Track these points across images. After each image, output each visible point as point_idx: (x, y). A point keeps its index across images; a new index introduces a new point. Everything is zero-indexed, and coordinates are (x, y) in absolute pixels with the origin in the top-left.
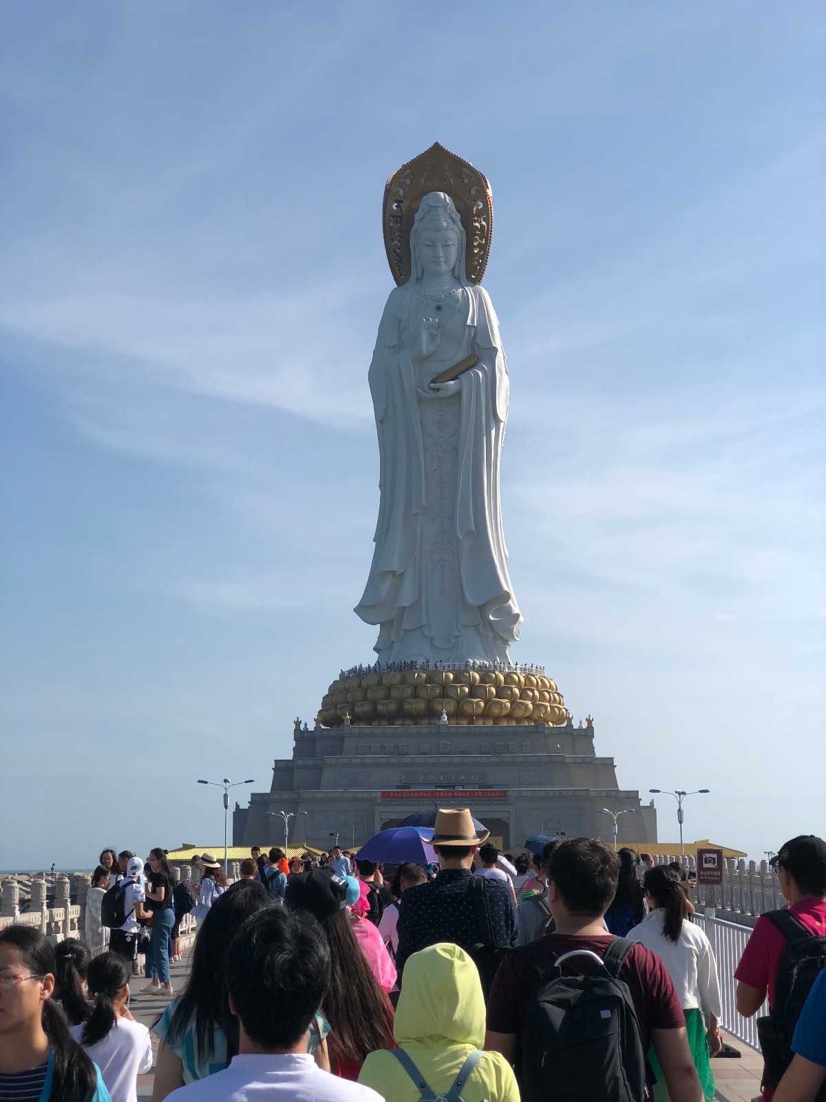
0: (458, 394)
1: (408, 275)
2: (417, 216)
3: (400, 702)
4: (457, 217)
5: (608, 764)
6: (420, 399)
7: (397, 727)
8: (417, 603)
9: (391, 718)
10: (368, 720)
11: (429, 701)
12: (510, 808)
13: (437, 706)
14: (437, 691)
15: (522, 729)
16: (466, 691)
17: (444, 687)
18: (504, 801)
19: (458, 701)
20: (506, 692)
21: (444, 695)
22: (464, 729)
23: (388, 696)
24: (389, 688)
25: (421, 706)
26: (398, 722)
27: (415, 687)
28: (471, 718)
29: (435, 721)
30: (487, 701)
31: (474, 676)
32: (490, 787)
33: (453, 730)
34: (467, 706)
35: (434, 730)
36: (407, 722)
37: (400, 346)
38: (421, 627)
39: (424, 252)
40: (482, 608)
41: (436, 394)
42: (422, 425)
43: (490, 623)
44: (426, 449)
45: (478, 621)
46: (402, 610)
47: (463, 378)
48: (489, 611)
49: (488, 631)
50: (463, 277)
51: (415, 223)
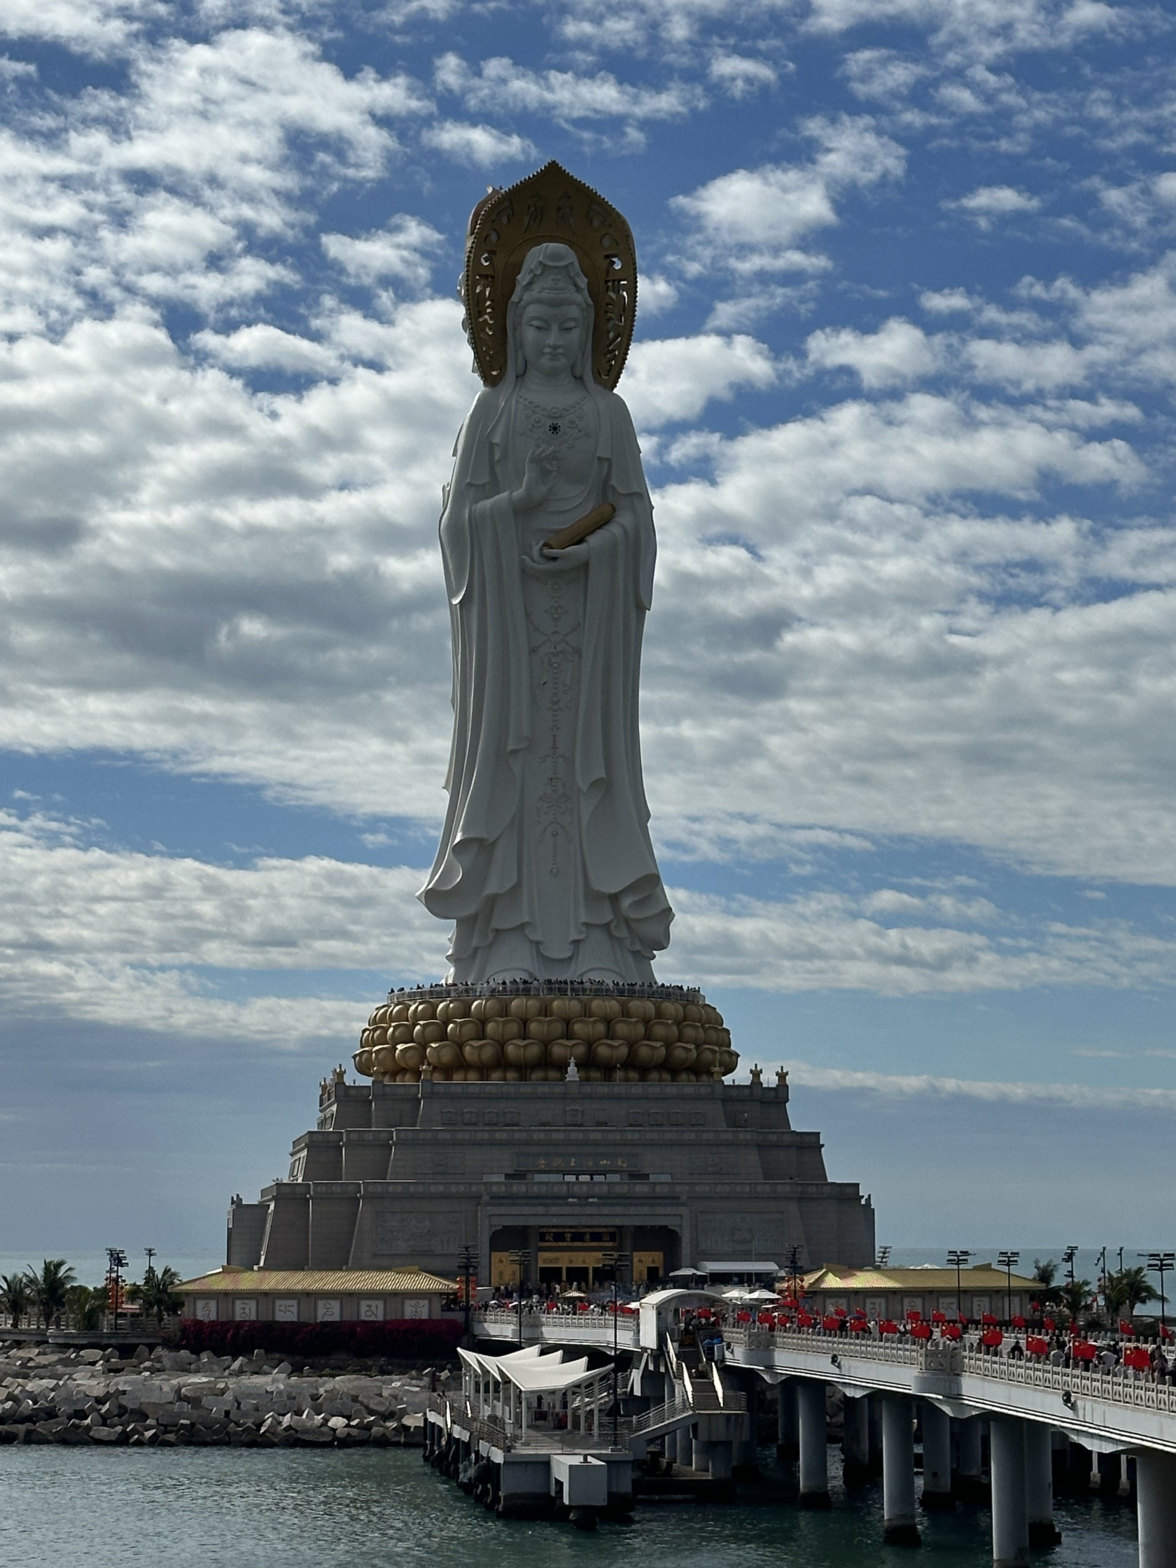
0: (585, 567)
1: (503, 369)
2: (523, 278)
3: (501, 1045)
4: (583, 282)
5: (811, 1143)
6: (525, 573)
8: (517, 887)
10: (447, 1071)
11: (546, 1044)
12: (682, 1210)
13: (557, 1050)
14: (559, 1028)
15: (689, 1090)
16: (601, 1028)
17: (568, 1022)
18: (673, 1199)
19: (590, 1044)
20: (659, 1030)
21: (568, 1035)
22: (603, 1089)
23: (481, 1035)
24: (483, 1021)
25: (534, 1051)
26: (496, 1075)
27: (525, 1022)
28: (608, 1069)
29: (553, 1074)
30: (632, 1044)
31: (612, 1006)
32: (646, 1176)
33: (587, 1089)
34: (603, 1051)
35: (558, 1090)
36: (511, 1075)
37: (494, 487)
38: (522, 926)
39: (530, 334)
40: (614, 899)
41: (551, 565)
42: (528, 615)
43: (627, 921)
44: (533, 651)
45: (609, 917)
46: (493, 900)
47: (594, 540)
48: (626, 902)
49: (623, 933)
50: (589, 378)
51: (518, 289)
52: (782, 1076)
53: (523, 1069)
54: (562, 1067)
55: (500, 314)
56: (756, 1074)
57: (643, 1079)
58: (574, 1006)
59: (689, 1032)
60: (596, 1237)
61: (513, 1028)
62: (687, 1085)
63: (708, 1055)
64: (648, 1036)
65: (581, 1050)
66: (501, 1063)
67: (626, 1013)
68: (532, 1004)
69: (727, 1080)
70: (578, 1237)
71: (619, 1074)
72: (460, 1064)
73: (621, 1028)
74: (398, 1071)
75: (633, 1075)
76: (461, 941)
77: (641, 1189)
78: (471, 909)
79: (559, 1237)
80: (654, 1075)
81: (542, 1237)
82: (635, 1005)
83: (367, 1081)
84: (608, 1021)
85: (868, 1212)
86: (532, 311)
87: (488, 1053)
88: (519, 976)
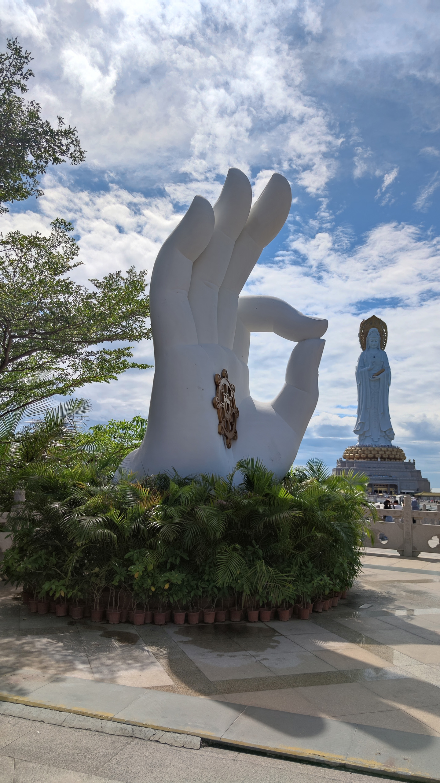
0: (380, 379)
1: (365, 348)
2: (369, 334)
3: (367, 455)
4: (379, 334)
5: (419, 472)
6: (369, 380)
7: (366, 461)
8: (369, 430)
9: (364, 459)
10: (358, 459)
11: (374, 455)
12: (398, 482)
13: (377, 456)
14: (376, 452)
15: (398, 463)
16: (383, 453)
17: (378, 451)
18: (396, 480)
19: (382, 455)
20: (393, 453)
21: (378, 453)
22: (384, 462)
23: (364, 453)
24: (364, 451)
25: (372, 456)
26: (366, 459)
27: (371, 451)
28: (385, 459)
29: (376, 460)
30: (389, 455)
31: (385, 449)
32: (391, 476)
33: (381, 462)
34: (384, 456)
35: (377, 462)
36: (369, 459)
37: (364, 366)
38: (370, 436)
39: (370, 343)
40: (385, 432)
41: (374, 379)
42: (370, 386)
43: (387, 435)
44: (371, 392)
45: (384, 434)
46: (365, 431)
47: (381, 375)
48: (387, 432)
49: (386, 437)
50: (380, 349)
51: (368, 335)
52: (414, 460)
53: (371, 459)
54: (377, 458)
55: (365, 339)
56: (410, 460)
57: (391, 461)
58: (379, 449)
59: (398, 454)
60: (384, 486)
61: (369, 452)
62: (398, 462)
63: (401, 457)
64: (391, 454)
65: (380, 456)
66: (367, 457)
67: (388, 450)
68: (372, 449)
69: (405, 461)
70: (380, 485)
71: (387, 460)
72: (360, 458)
73: (387, 453)
74: (350, 458)
75: (389, 460)
76: (360, 438)
77: (391, 478)
78: (361, 433)
79: (377, 485)
80: (392, 460)
81: (375, 485)
82: (389, 449)
83: (345, 460)
84: (385, 451)
85: (429, 483)
86: (370, 339)
87: (365, 456)
88: (370, 444)
